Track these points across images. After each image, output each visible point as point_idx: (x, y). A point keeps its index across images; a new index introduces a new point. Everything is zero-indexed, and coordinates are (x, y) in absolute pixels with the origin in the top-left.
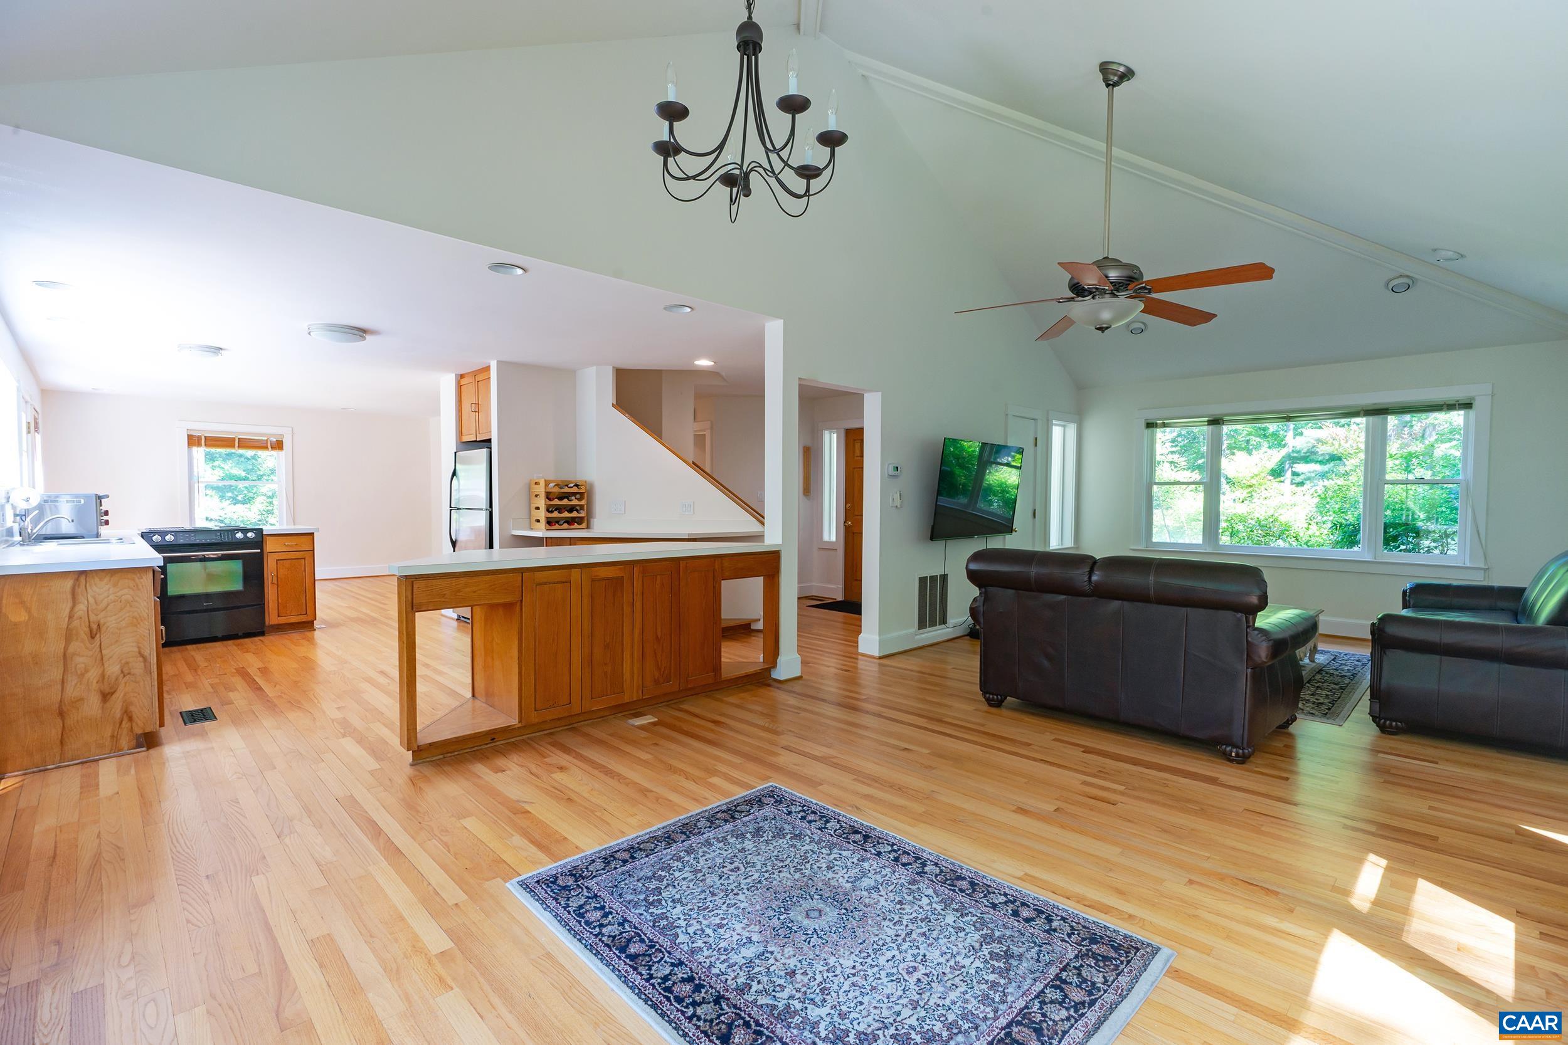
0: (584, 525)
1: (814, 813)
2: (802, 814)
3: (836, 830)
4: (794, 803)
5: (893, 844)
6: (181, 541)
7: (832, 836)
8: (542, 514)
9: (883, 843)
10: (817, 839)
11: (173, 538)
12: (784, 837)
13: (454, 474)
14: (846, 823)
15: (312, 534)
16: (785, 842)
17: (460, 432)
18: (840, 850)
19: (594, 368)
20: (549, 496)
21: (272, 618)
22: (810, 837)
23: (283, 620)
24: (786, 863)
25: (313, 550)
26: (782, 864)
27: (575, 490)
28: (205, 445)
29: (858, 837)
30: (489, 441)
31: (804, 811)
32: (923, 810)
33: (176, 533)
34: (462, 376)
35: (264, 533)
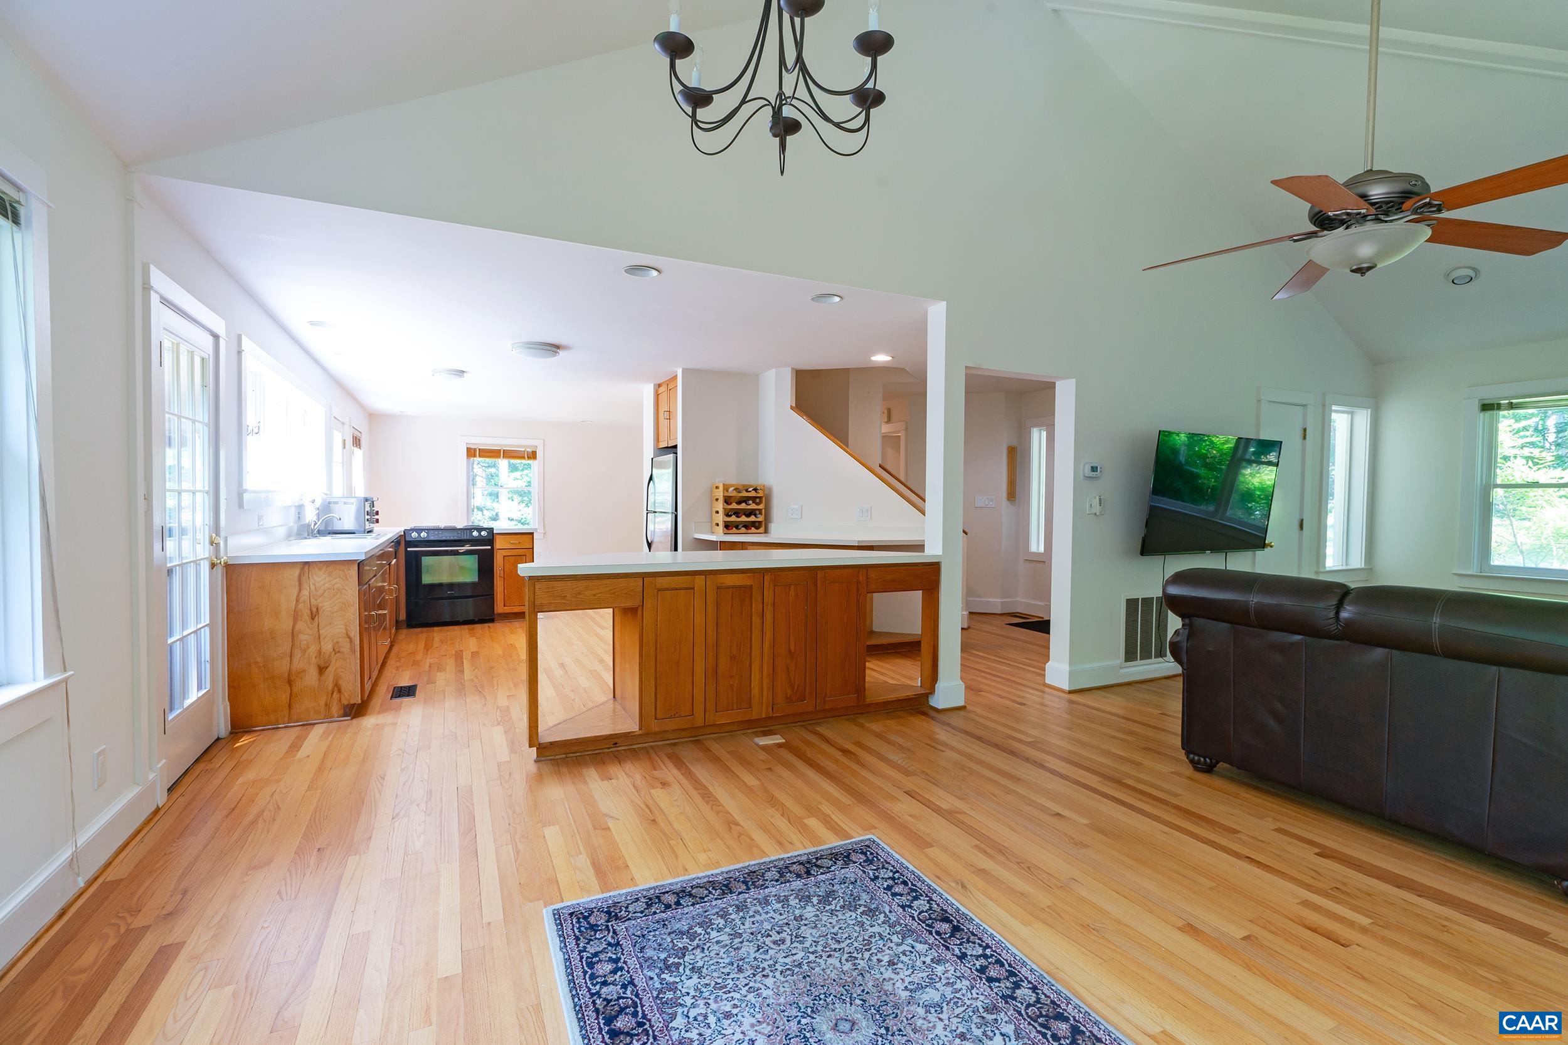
0: (762, 530)
1: (905, 883)
2: (890, 882)
3: (923, 912)
4: (886, 866)
5: (988, 946)
6: (432, 538)
7: (913, 919)
8: (720, 518)
9: (974, 943)
10: (893, 919)
11: (426, 535)
12: (856, 909)
13: (651, 479)
14: (938, 905)
15: (532, 534)
16: (853, 917)
17: (657, 439)
18: (916, 941)
19: (774, 370)
20: (727, 500)
21: (500, 608)
22: (886, 916)
23: (507, 610)
24: (843, 945)
25: (533, 548)
26: (837, 946)
27: (753, 494)
28: (479, 456)
29: (945, 927)
30: (675, 447)
31: (893, 879)
32: (1050, 903)
33: (428, 530)
34: (660, 385)
35: (494, 532)
